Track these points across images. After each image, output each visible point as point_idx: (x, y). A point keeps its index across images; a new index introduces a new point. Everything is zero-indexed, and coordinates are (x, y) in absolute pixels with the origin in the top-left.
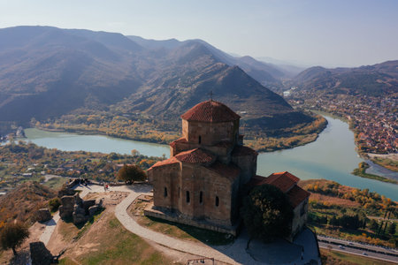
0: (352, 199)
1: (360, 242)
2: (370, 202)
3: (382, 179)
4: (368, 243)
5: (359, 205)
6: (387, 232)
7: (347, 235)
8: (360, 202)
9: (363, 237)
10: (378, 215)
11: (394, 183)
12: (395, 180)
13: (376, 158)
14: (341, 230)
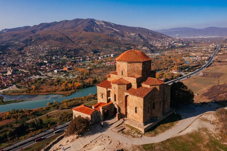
0: (9, 118)
1: (32, 137)
2: (20, 115)
3: (15, 101)
4: (36, 135)
5: (15, 119)
6: (39, 125)
7: (23, 137)
8: (14, 117)
9: (32, 133)
10: (29, 119)
11: (22, 101)
12: (21, 100)
13: (4, 92)
14: (18, 137)
